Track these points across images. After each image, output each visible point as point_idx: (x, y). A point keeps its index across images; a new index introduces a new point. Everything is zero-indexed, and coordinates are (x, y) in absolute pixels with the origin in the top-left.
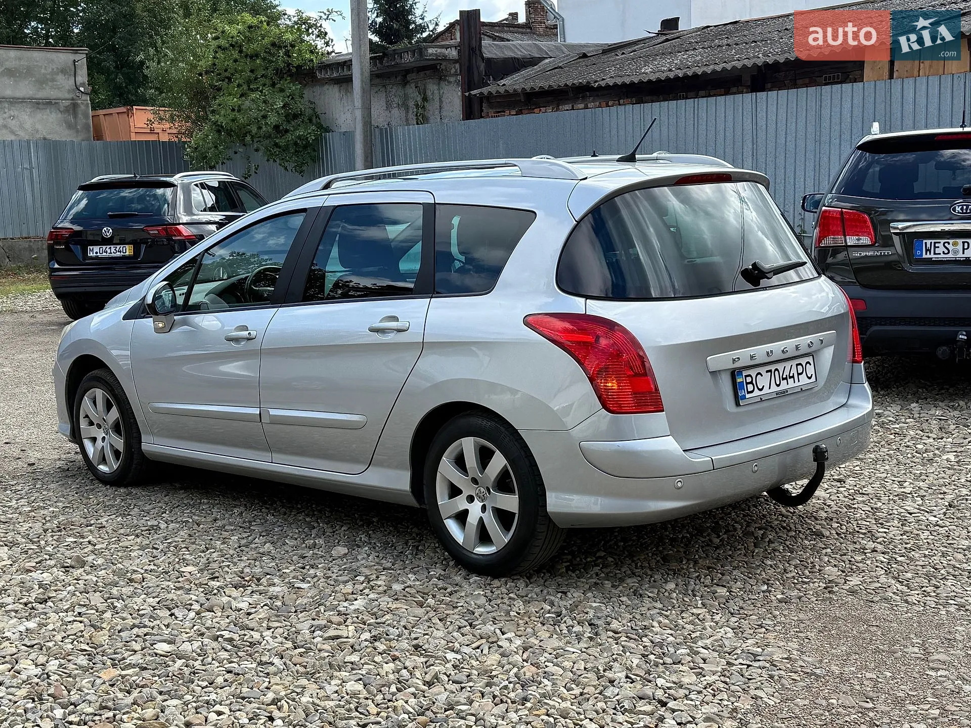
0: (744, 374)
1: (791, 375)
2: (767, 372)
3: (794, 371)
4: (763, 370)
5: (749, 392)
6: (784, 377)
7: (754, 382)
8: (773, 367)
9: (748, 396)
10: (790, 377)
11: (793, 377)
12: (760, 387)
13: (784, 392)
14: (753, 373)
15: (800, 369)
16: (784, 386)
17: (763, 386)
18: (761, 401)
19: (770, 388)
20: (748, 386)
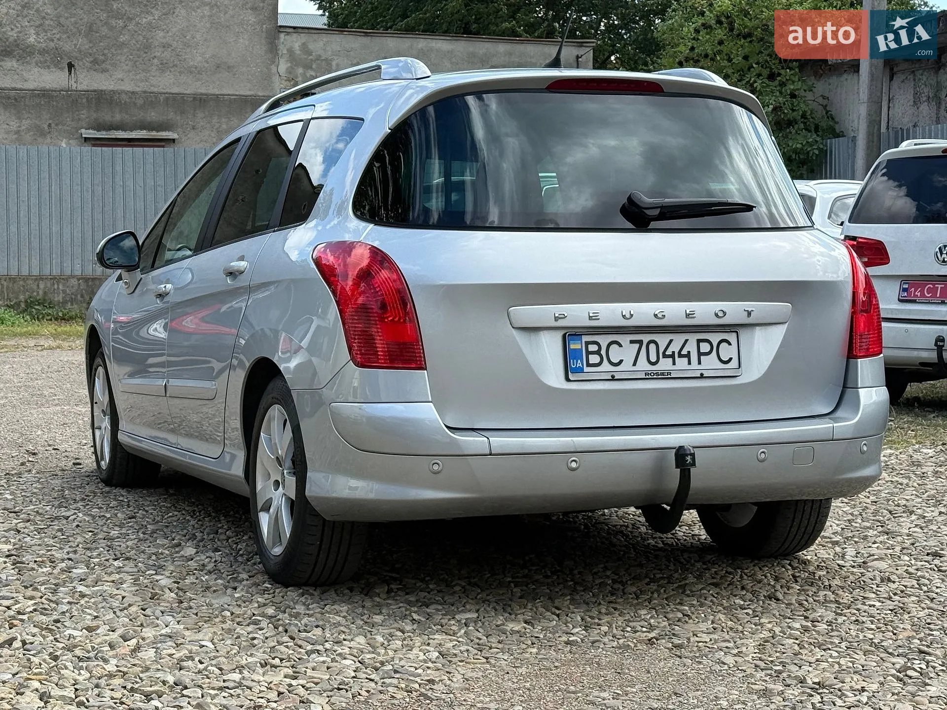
0: (585, 339)
1: (684, 352)
2: (632, 342)
3: (691, 347)
4: (624, 339)
5: (589, 365)
6: (669, 352)
7: (603, 352)
8: (646, 338)
9: (586, 369)
10: (680, 356)
11: (688, 355)
12: (615, 360)
13: (663, 374)
14: (604, 340)
15: (705, 347)
16: (665, 365)
17: (621, 361)
18: (613, 379)
19: (634, 364)
20: (590, 356)
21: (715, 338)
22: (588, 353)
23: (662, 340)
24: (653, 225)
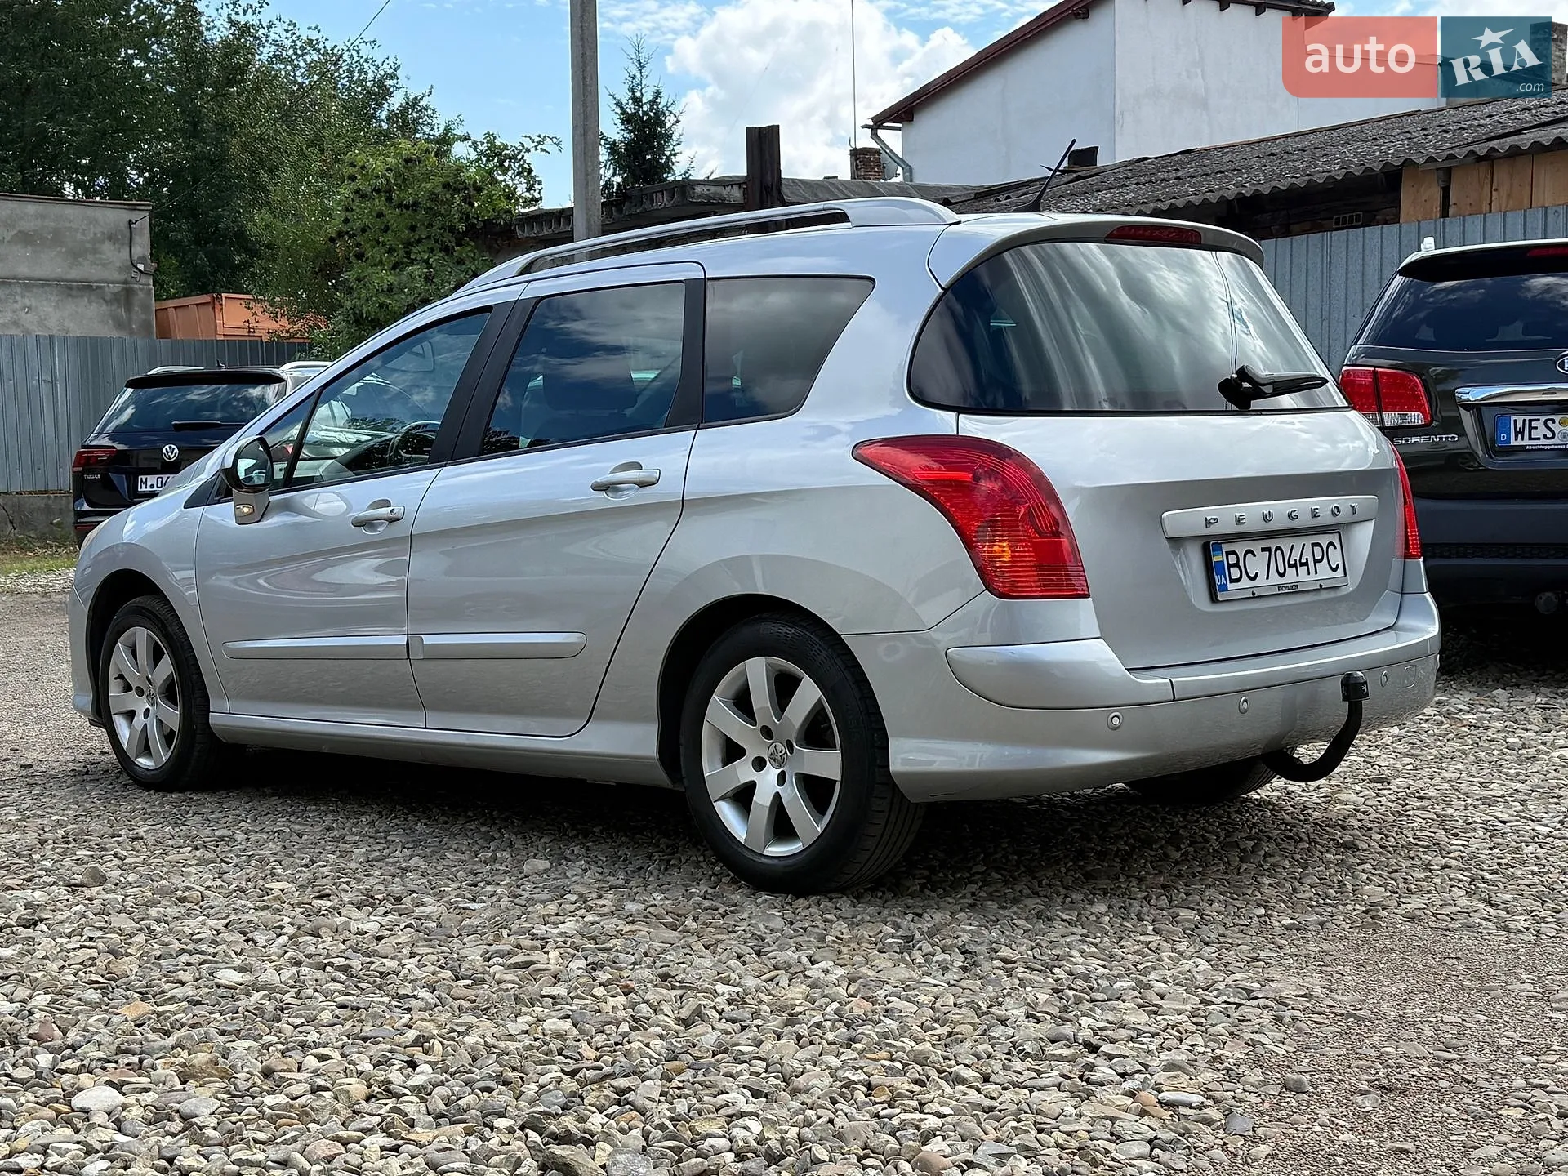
0: (1225, 548)
1: (1303, 559)
2: (1263, 550)
3: (1307, 555)
4: (1256, 546)
5: (1232, 581)
6: (1292, 561)
7: (1242, 565)
8: (1273, 544)
10: (1302, 564)
11: (1306, 564)
12: (1252, 575)
13: (1292, 588)
14: (1240, 548)
15: (1318, 553)
16: (1291, 577)
17: (1257, 573)
18: (1254, 597)
19: (1267, 578)
20: (1231, 569)
21: (1324, 540)
22: (1230, 566)
23: (1285, 544)
24: (1255, 404)
